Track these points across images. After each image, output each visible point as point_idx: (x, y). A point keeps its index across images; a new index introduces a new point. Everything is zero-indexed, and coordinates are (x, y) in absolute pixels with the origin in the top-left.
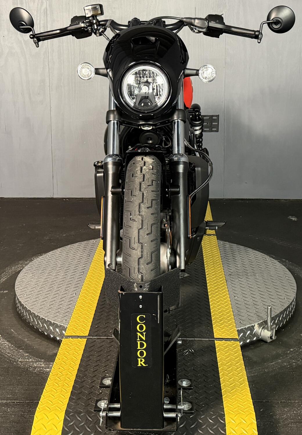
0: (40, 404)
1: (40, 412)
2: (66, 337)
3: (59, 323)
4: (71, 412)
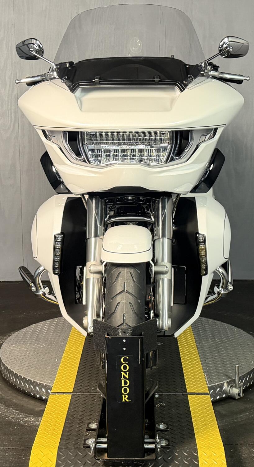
1: (36, 449)
2: (53, 393)
3: (45, 383)
4: (63, 448)
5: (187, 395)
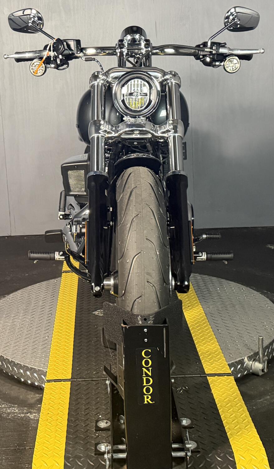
0: (36, 451)
1: (37, 459)
2: (49, 381)
3: (37, 367)
4: (70, 457)
5: (206, 376)
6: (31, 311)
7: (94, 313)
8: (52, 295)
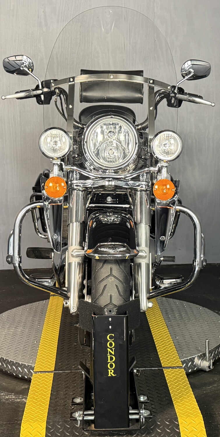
0: (24, 418)
1: (25, 423)
2: (36, 372)
3: (27, 363)
4: (50, 422)
5: (163, 369)
6: (23, 324)
7: (75, 325)
8: (41, 312)
